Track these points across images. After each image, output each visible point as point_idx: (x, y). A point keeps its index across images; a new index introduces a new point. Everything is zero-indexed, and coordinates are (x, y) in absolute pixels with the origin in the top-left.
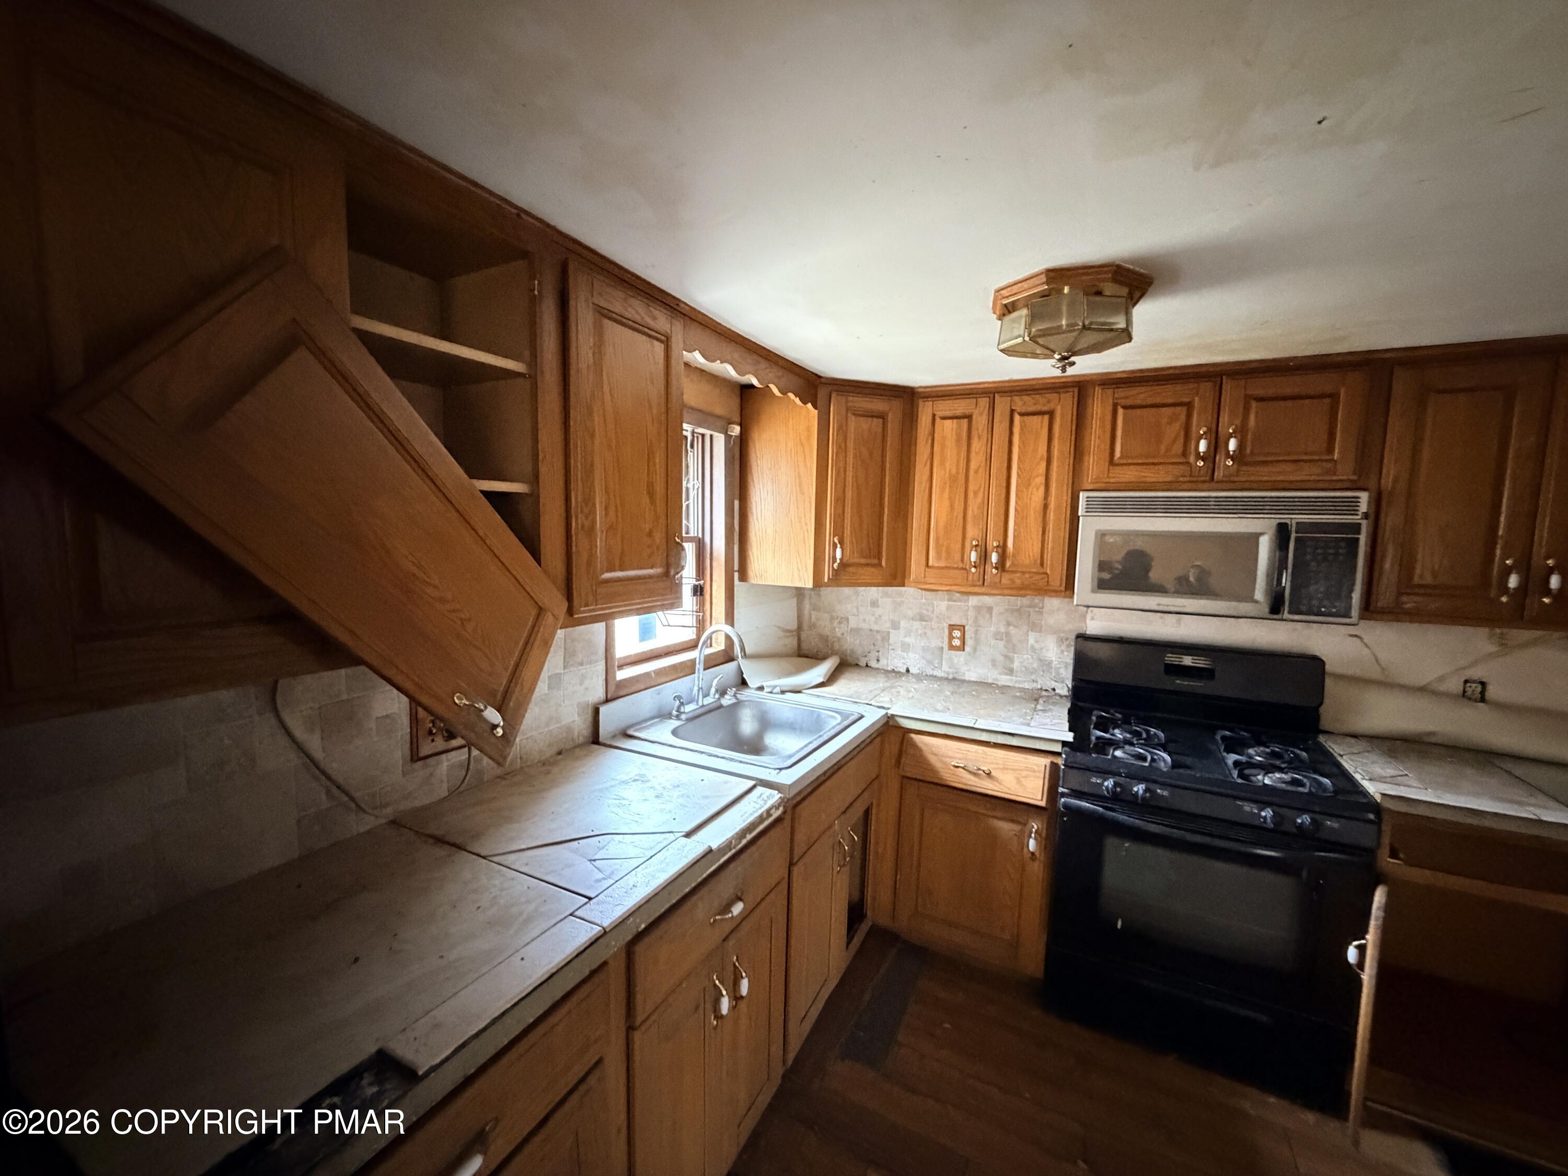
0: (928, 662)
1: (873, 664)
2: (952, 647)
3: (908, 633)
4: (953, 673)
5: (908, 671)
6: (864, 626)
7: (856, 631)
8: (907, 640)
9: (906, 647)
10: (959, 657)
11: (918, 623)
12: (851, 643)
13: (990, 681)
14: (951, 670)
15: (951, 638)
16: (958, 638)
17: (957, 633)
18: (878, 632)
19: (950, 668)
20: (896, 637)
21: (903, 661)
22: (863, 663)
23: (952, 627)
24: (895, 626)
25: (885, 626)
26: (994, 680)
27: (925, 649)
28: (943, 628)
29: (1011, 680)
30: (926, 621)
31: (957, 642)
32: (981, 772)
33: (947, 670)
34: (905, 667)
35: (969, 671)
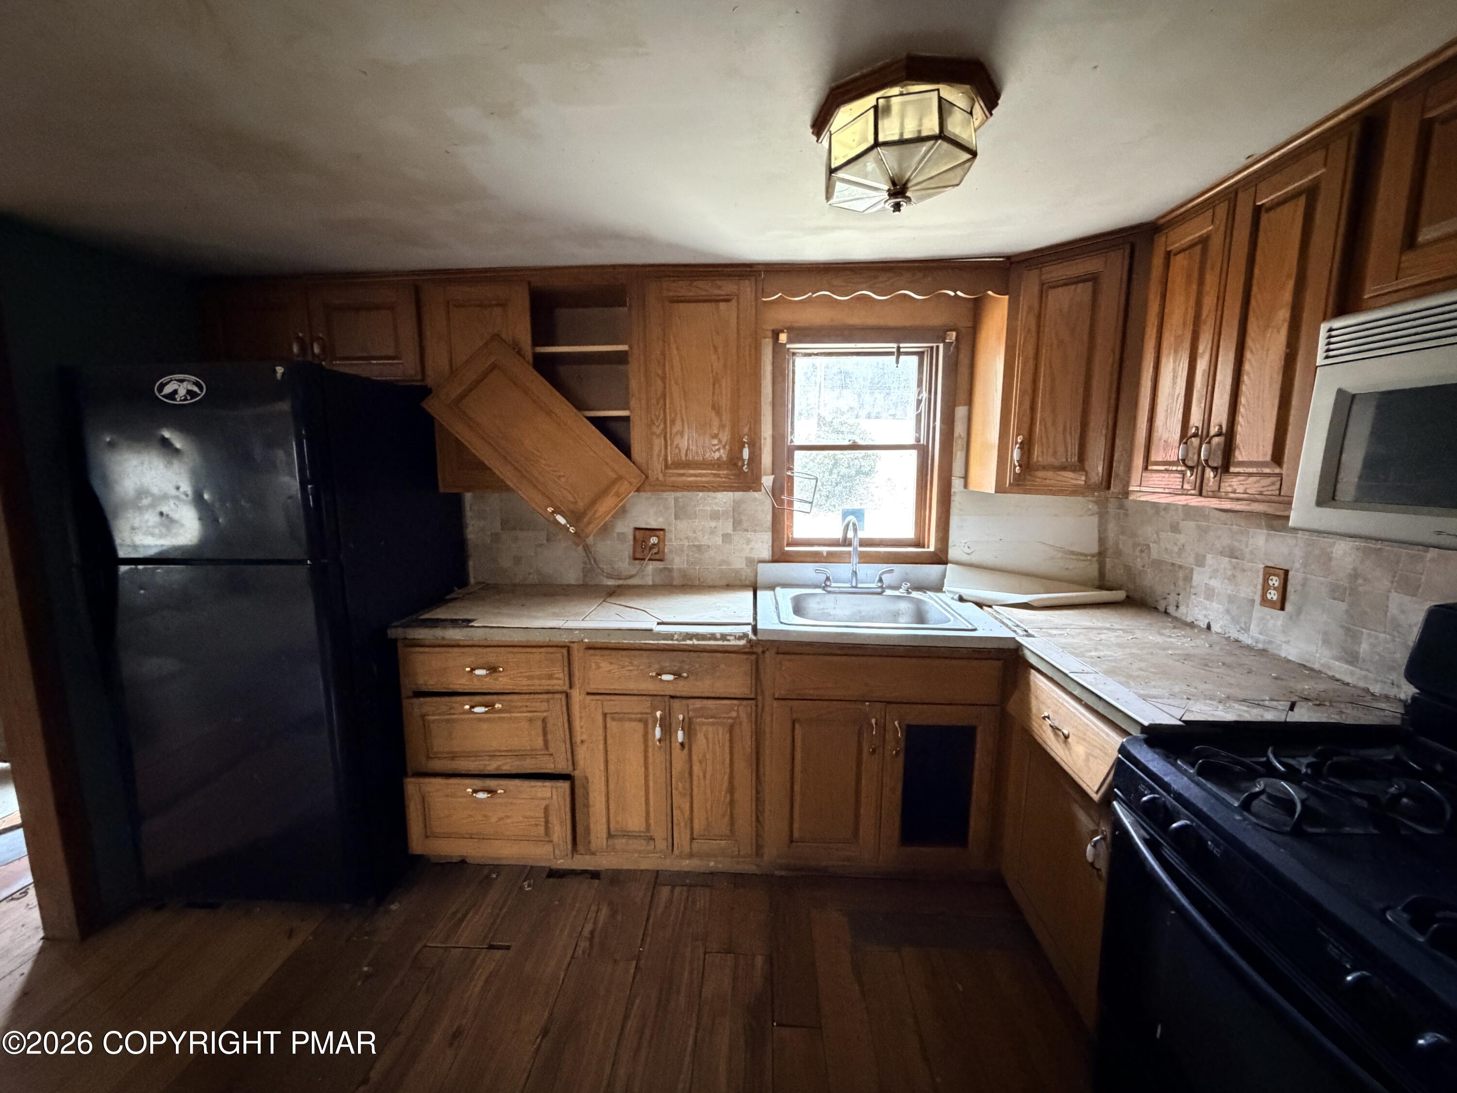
0: (1233, 618)
1: (1172, 610)
2: (1265, 601)
3: (1215, 573)
4: (1264, 642)
5: (1209, 627)
6: (1166, 557)
7: (1158, 564)
8: (1213, 583)
9: (1210, 594)
10: (1277, 619)
11: (1227, 559)
12: (1150, 580)
13: (1316, 666)
14: (1261, 637)
15: (1266, 587)
16: (1275, 589)
17: (1275, 581)
18: (1180, 567)
19: (1261, 633)
20: (1200, 577)
21: (1204, 612)
22: (1161, 607)
23: (1269, 571)
24: (1200, 561)
25: (1189, 560)
26: (1323, 665)
27: (1231, 599)
28: (1258, 571)
29: (1352, 674)
30: (1237, 558)
31: (1273, 595)
32: (1060, 733)
33: (1257, 635)
34: (1207, 621)
35: (1288, 642)
